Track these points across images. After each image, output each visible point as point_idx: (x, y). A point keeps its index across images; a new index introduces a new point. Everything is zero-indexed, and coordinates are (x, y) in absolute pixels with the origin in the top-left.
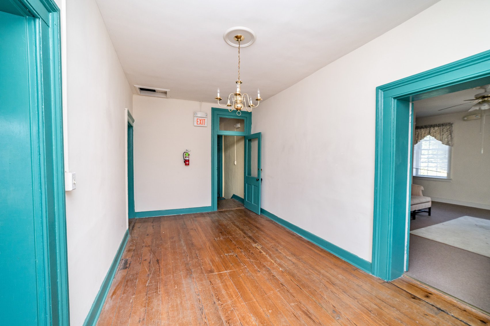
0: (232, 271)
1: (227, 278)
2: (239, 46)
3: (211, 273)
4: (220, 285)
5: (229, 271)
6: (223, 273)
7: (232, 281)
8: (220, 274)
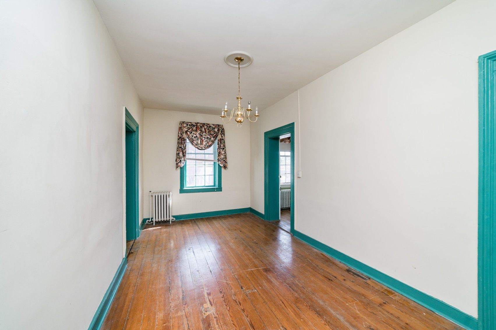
0: (246, 270)
1: (250, 264)
2: (239, 66)
3: (264, 269)
4: (254, 260)
5: (249, 270)
6: (254, 268)
7: (245, 263)
8: (257, 268)
